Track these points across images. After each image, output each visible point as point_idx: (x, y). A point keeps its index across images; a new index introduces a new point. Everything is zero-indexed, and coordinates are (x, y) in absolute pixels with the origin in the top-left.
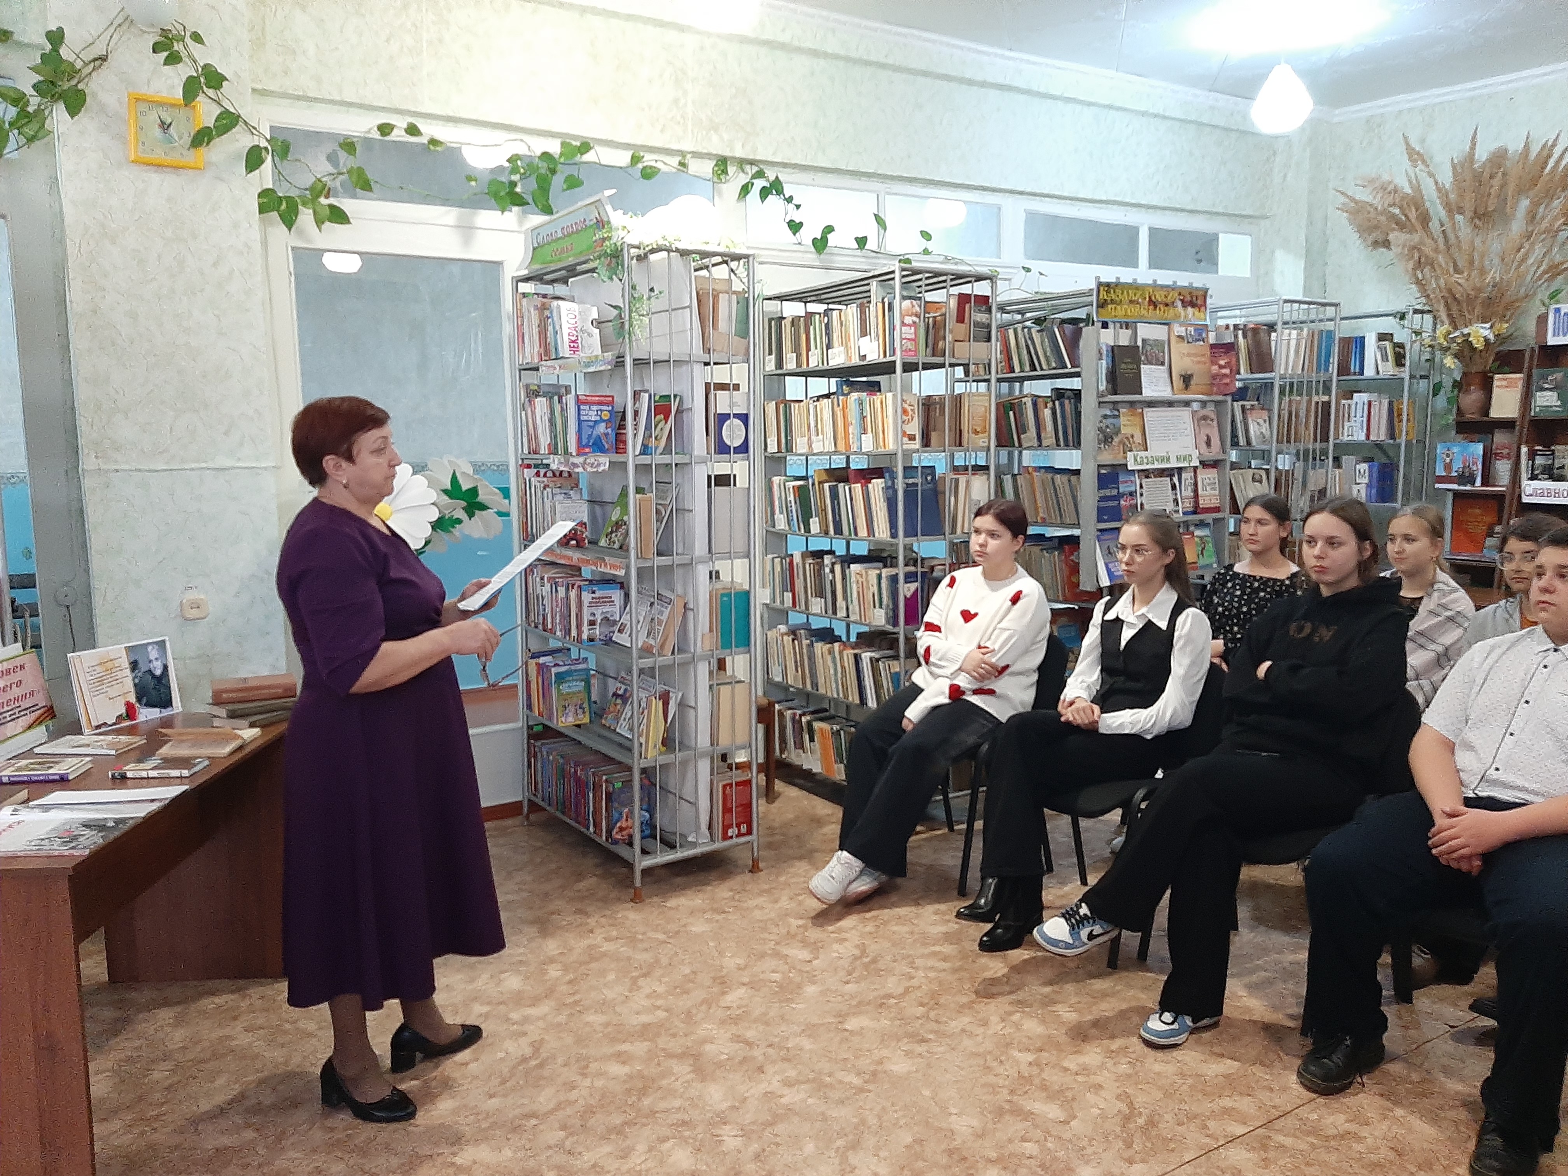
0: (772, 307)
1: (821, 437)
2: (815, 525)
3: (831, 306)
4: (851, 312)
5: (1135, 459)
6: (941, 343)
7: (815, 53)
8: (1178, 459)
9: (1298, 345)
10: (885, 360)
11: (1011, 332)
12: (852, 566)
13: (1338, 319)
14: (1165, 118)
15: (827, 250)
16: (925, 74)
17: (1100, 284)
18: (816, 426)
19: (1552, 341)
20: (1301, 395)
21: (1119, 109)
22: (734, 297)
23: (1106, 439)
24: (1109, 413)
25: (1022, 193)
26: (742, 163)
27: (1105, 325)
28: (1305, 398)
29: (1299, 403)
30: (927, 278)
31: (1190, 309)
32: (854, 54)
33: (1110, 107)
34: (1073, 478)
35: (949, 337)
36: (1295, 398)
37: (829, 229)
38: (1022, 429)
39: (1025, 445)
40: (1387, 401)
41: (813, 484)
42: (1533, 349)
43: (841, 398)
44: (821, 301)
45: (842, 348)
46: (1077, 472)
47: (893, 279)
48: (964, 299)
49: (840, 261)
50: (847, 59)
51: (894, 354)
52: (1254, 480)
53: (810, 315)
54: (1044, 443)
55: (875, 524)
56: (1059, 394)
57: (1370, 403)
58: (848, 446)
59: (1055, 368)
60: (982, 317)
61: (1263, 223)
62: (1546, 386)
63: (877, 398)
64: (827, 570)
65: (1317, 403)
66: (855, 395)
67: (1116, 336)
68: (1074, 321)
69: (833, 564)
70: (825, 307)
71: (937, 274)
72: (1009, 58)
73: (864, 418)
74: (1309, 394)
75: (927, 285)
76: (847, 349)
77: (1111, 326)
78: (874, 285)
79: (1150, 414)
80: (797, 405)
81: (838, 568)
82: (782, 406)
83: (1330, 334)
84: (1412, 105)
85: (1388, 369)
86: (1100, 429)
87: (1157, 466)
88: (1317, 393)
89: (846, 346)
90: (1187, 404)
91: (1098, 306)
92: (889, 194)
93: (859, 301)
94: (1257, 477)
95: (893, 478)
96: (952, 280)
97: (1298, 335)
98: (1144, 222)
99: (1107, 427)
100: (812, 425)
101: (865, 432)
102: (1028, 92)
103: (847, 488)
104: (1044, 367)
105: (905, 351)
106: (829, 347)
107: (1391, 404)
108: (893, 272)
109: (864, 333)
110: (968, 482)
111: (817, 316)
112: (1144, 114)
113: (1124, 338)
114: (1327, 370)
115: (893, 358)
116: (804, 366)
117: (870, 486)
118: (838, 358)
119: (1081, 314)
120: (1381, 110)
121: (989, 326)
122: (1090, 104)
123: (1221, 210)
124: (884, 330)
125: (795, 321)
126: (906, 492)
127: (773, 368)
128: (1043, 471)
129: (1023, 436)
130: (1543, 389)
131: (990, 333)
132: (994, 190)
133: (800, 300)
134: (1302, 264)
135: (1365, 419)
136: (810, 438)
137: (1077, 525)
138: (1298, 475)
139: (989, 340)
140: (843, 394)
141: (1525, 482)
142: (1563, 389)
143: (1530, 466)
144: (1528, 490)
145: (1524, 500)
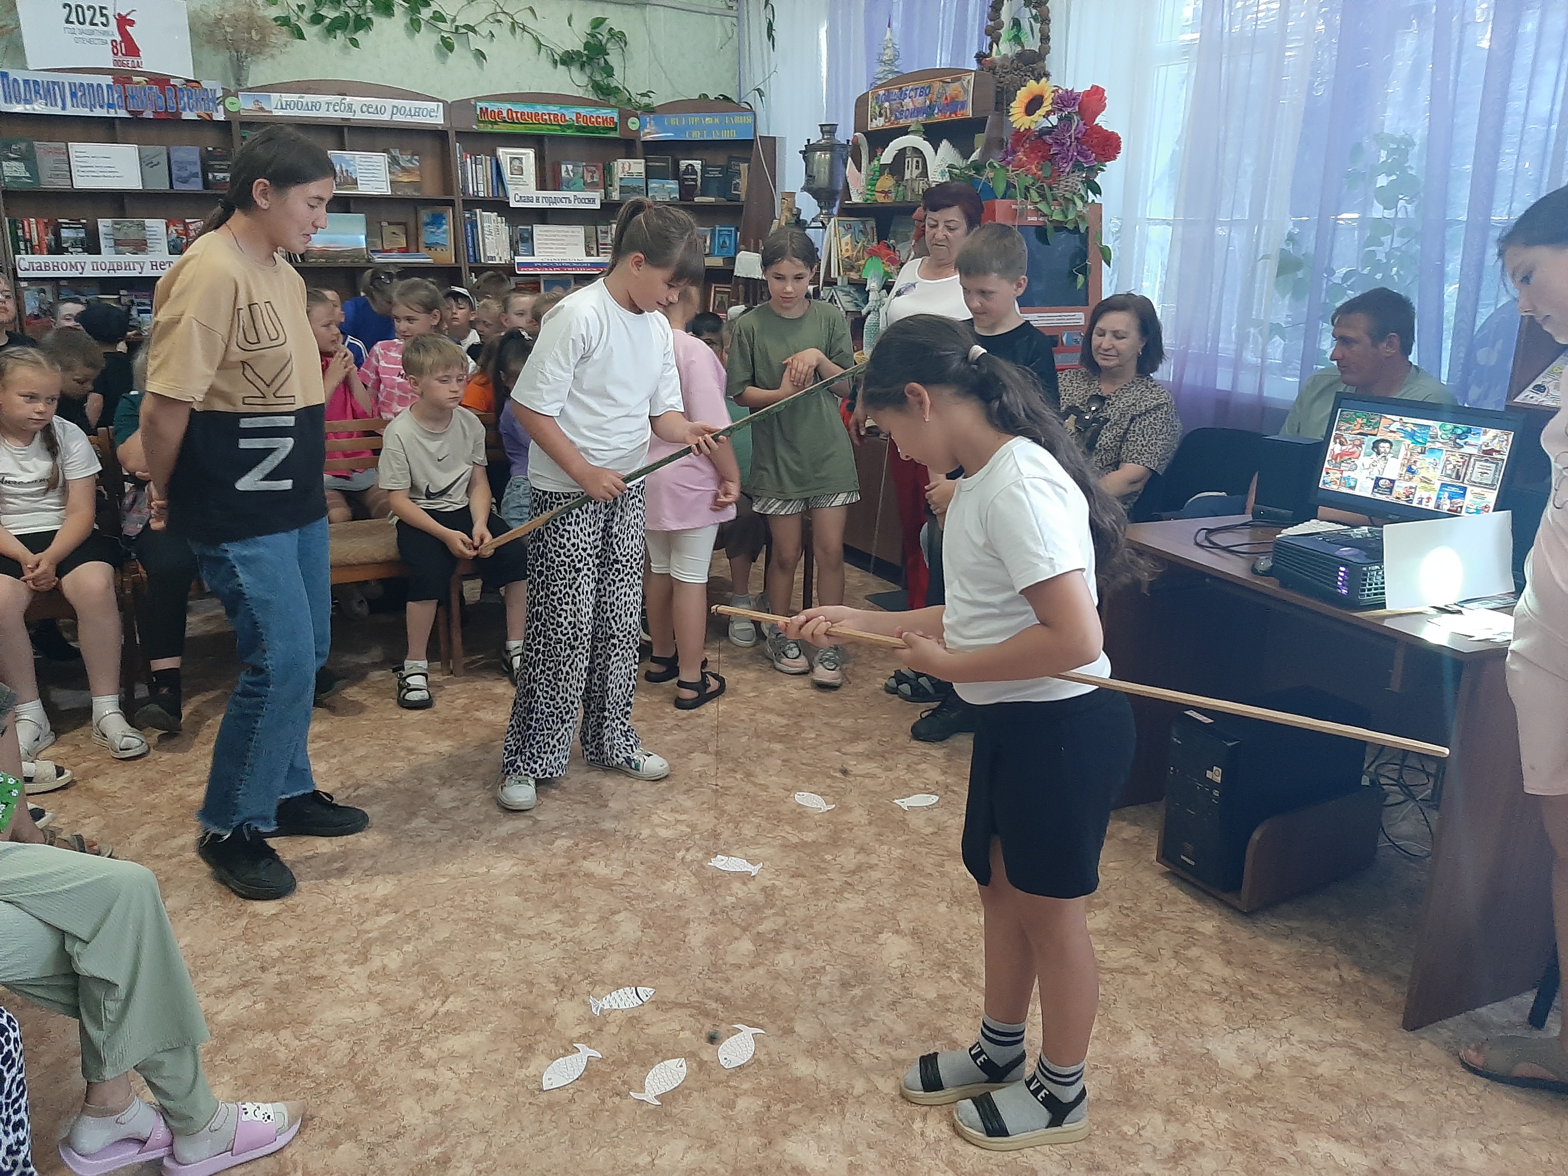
19: (5, 107)
62: (12, 155)
130: (9, 159)
141: (18, 257)
142: (28, 159)
143: (16, 240)
144: (24, 264)
145: (21, 274)
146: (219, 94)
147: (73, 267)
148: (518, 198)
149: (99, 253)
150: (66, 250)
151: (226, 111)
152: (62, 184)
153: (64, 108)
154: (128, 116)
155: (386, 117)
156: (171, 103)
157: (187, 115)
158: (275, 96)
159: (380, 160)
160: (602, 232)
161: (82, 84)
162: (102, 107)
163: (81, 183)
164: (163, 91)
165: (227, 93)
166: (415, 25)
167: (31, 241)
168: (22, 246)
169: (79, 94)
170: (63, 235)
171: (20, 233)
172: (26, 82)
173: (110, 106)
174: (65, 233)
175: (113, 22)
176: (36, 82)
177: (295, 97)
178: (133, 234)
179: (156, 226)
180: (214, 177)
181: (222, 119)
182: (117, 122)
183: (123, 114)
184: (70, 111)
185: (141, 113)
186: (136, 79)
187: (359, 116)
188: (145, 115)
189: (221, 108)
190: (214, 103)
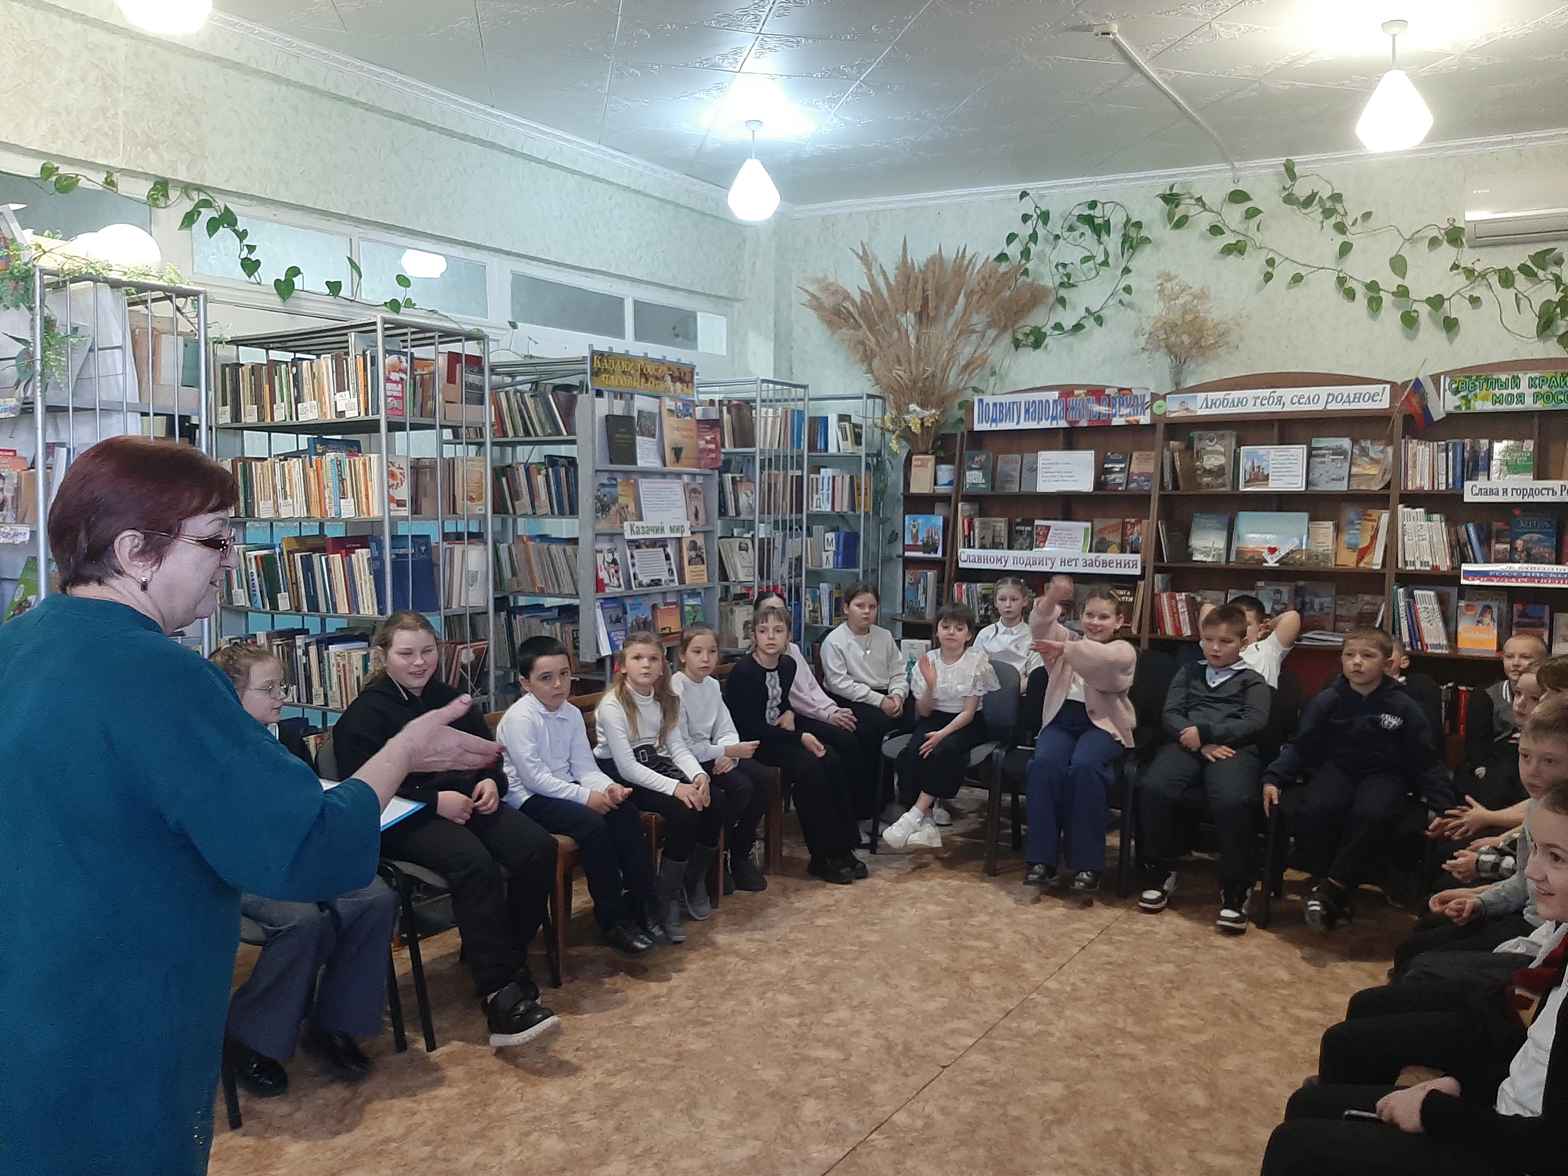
0: (227, 353)
1: (289, 500)
2: (284, 602)
3: (298, 355)
4: (326, 363)
5: (632, 529)
6: (430, 403)
7: (276, 79)
8: (672, 530)
9: (774, 423)
10: (366, 418)
11: (502, 395)
12: (330, 647)
13: (806, 399)
14: (646, 195)
15: (294, 294)
16: (401, 118)
17: (594, 353)
18: (284, 488)
19: (978, 427)
20: (777, 468)
21: (601, 180)
22: (181, 339)
23: (603, 507)
24: (606, 482)
25: (508, 253)
26: (187, 188)
27: (599, 394)
28: (782, 473)
29: (776, 476)
30: (413, 333)
31: (678, 384)
32: (320, 86)
33: (594, 178)
34: (569, 548)
35: (439, 398)
36: (773, 472)
37: (294, 271)
38: (515, 496)
39: (519, 513)
40: (849, 476)
41: (281, 554)
42: (962, 434)
43: (314, 458)
44: (286, 349)
45: (315, 403)
46: (574, 541)
47: (375, 331)
48: (454, 358)
49: (308, 306)
50: (313, 90)
51: (378, 413)
52: (740, 549)
53: (273, 365)
54: (539, 512)
55: (360, 598)
56: (552, 461)
57: (834, 477)
58: (324, 511)
59: (549, 435)
60: (473, 378)
61: (737, 305)
62: (974, 466)
63: (359, 461)
64: (300, 652)
65: (792, 477)
66: (331, 455)
67: (611, 405)
68: (568, 388)
69: (307, 645)
70: (292, 355)
71: (423, 329)
72: (492, 115)
73: (342, 481)
74: (785, 468)
75: (412, 340)
76: (321, 404)
77: (606, 394)
78: (352, 336)
79: (644, 485)
80: (259, 464)
81: (313, 650)
82: (240, 464)
83: (801, 413)
84: (859, 209)
85: (848, 447)
86: (596, 497)
87: (652, 536)
88: (792, 468)
89: (320, 401)
90: (678, 475)
91: (592, 375)
92: (363, 239)
93: (336, 352)
94: (743, 545)
95: (380, 547)
96: (440, 337)
97: (774, 412)
98: (630, 294)
99: (605, 496)
100: (279, 487)
101: (344, 496)
102: (512, 152)
103: (323, 558)
104: (539, 432)
105: (390, 410)
106: (298, 400)
107: (851, 478)
108: (374, 324)
109: (341, 387)
110: (464, 552)
111: (284, 366)
112: (626, 188)
113: (619, 408)
114: (799, 446)
115: (376, 417)
116: (268, 420)
117: (353, 556)
118: (309, 413)
119: (574, 380)
120: (834, 212)
121: (481, 388)
122: (573, 172)
123: (699, 290)
124: (366, 386)
125: (255, 369)
126: (393, 563)
127: (229, 421)
128: (538, 540)
129: (517, 503)
130: (971, 469)
131: (483, 396)
132: (478, 247)
133: (260, 346)
134: (772, 345)
135: (830, 492)
136: (276, 502)
137: (577, 595)
138: (779, 544)
139: (481, 402)
140: (317, 454)
142: (985, 468)
144: (964, 557)
145: (961, 566)
147: (1000, 560)
148: (1475, 492)
151: (1153, 414)
153: (1018, 423)
154: (1066, 425)
155: (1320, 407)
156: (1104, 411)
157: (1117, 421)
158: (1201, 396)
159: (1298, 452)
161: (1034, 401)
162: (1047, 419)
164: (1098, 401)
165: (1155, 397)
169: (1031, 410)
172: (995, 404)
173: (1054, 418)
176: (1001, 404)
177: (1221, 395)
181: (1149, 422)
182: (1058, 431)
183: (1063, 424)
184: (1025, 425)
186: (1076, 392)
187: (1288, 408)
188: (1080, 424)
189: (1148, 412)
190: (1142, 408)
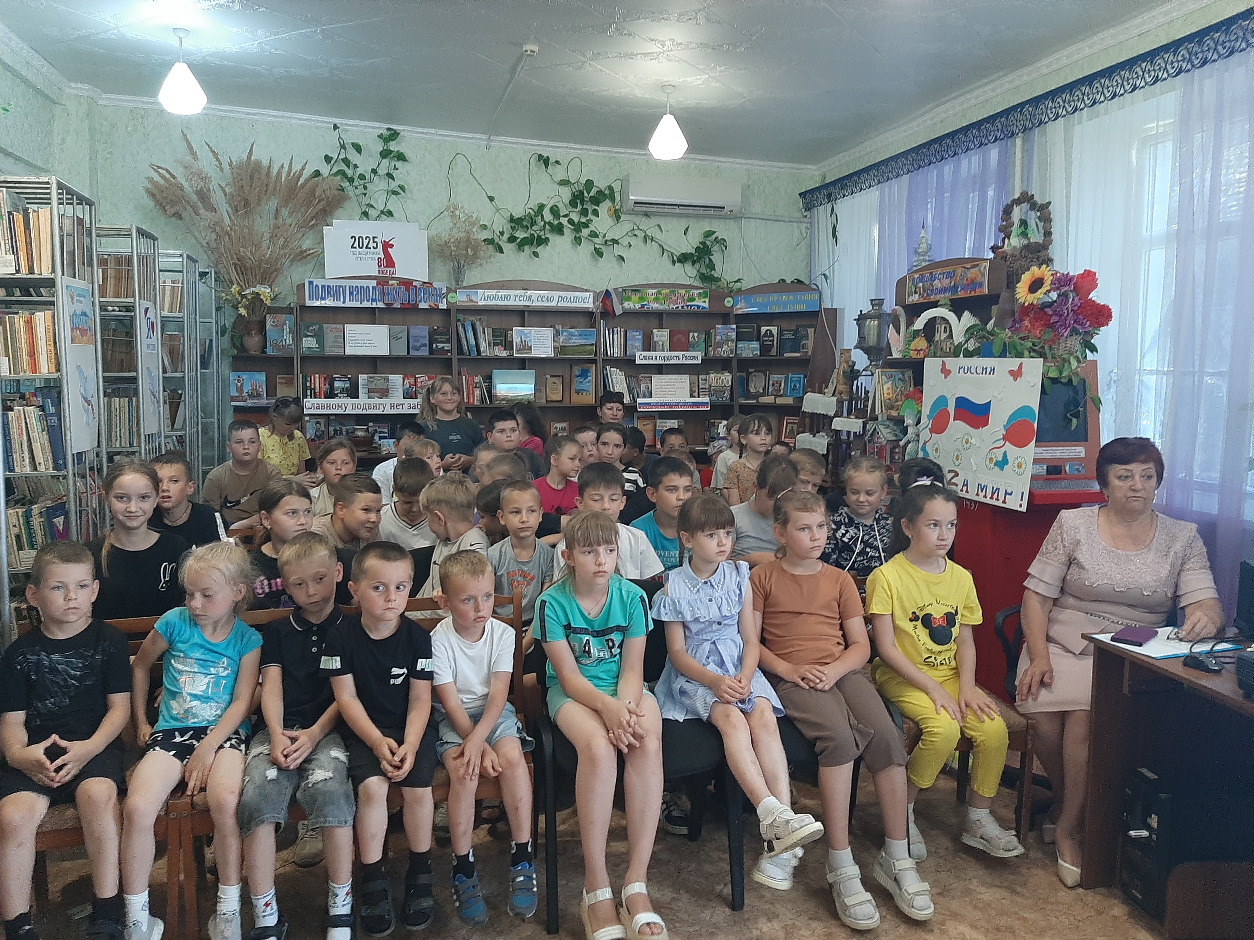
19: (308, 303)
42: (295, 307)
62: (309, 334)
130: (307, 336)
141: (305, 400)
142: (319, 336)
143: (305, 389)
144: (308, 405)
145: (306, 412)
146: (444, 291)
147: (340, 407)
148: (642, 357)
149: (358, 398)
150: (337, 395)
151: (448, 302)
152: (338, 352)
153: (344, 302)
154: (383, 306)
155: (554, 304)
156: (412, 298)
157: (423, 305)
158: (480, 292)
159: (548, 332)
160: (702, 380)
161: (357, 287)
162: (368, 301)
163: (350, 351)
164: (407, 290)
165: (449, 290)
166: (578, 240)
167: (314, 389)
168: (309, 393)
169: (355, 293)
170: (335, 385)
171: (308, 384)
172: (323, 286)
173: (373, 300)
174: (337, 384)
175: (380, 246)
176: (329, 286)
177: (493, 292)
178: (381, 384)
179: (396, 379)
180: (437, 347)
181: (445, 308)
182: (377, 310)
183: (381, 305)
184: (348, 304)
185: (392, 304)
186: (391, 282)
187: (536, 304)
188: (395, 306)
189: (445, 300)
190: (440, 297)
